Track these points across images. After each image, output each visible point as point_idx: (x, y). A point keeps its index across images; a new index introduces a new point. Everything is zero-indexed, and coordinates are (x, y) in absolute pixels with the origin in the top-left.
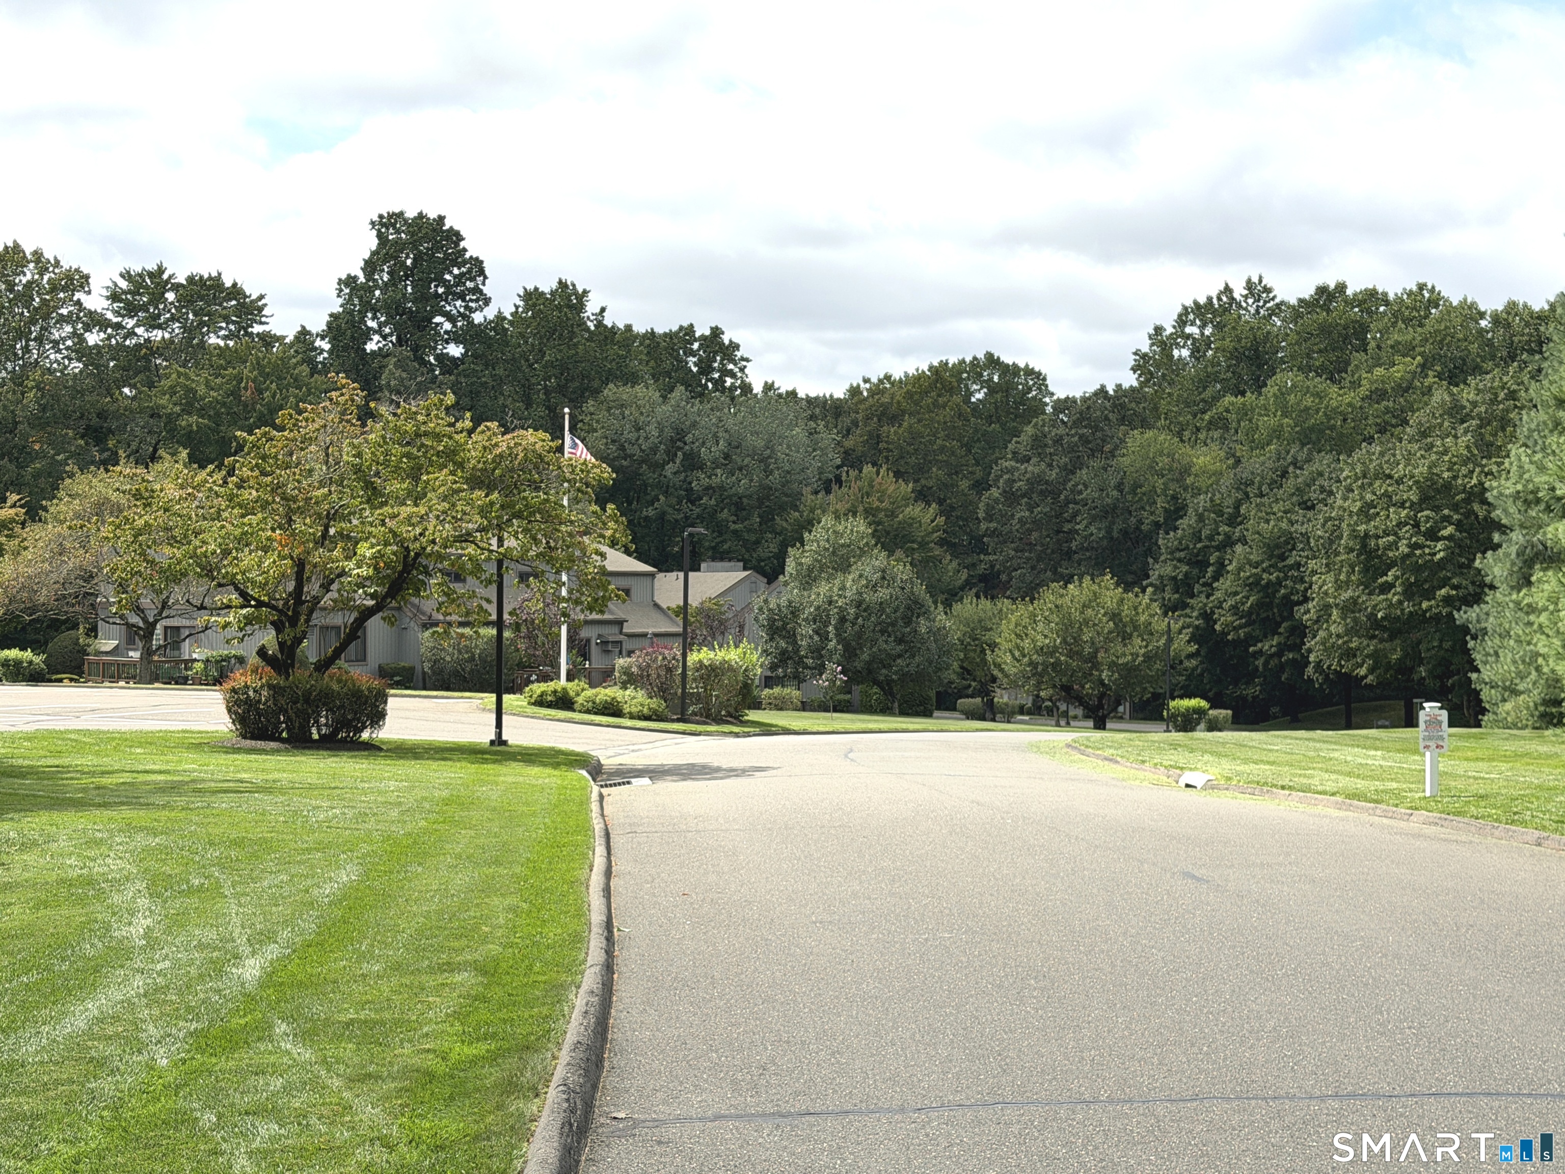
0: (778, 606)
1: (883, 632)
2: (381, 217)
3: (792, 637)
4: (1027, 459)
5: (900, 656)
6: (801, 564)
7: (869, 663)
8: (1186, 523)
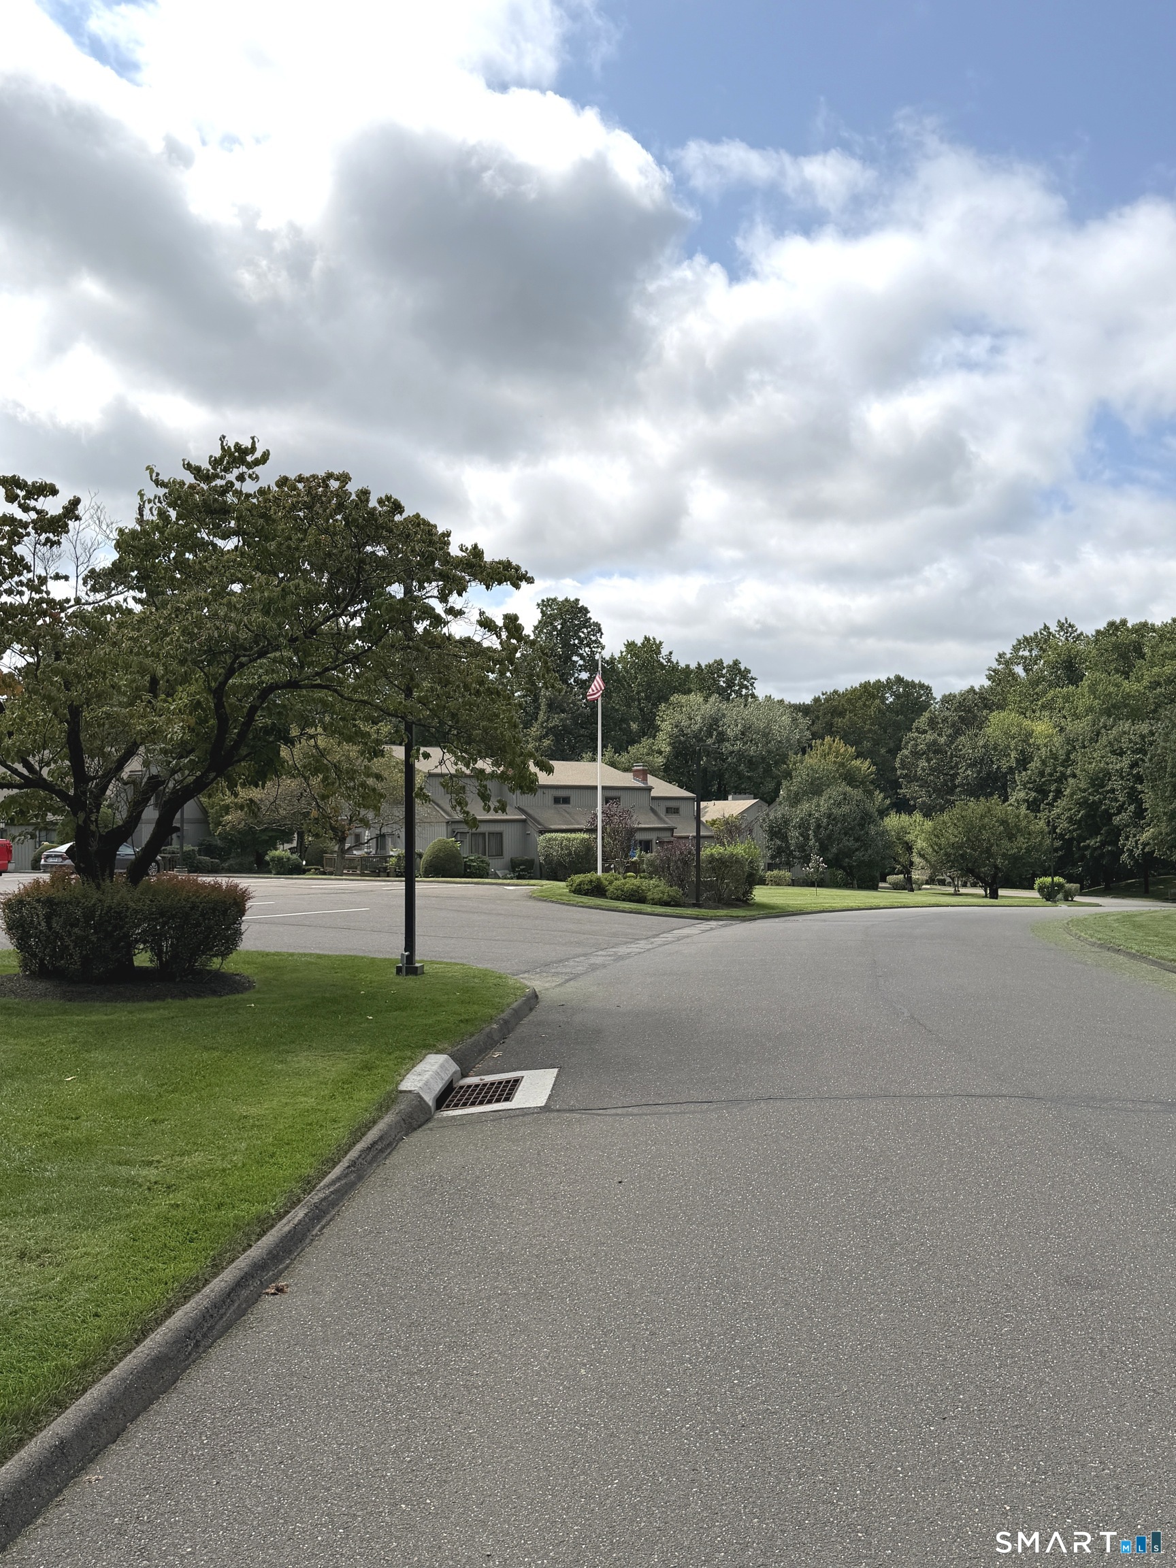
0: (775, 818)
1: (846, 834)
2: (543, 601)
3: (784, 838)
4: (925, 732)
5: (857, 850)
6: (790, 790)
7: (837, 855)
8: (1035, 764)
